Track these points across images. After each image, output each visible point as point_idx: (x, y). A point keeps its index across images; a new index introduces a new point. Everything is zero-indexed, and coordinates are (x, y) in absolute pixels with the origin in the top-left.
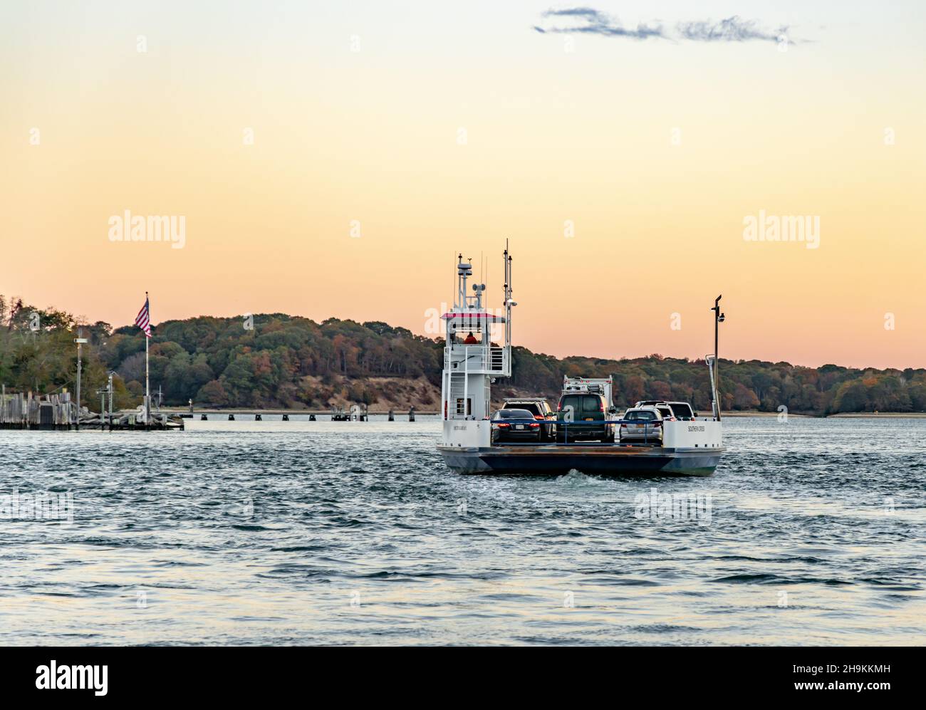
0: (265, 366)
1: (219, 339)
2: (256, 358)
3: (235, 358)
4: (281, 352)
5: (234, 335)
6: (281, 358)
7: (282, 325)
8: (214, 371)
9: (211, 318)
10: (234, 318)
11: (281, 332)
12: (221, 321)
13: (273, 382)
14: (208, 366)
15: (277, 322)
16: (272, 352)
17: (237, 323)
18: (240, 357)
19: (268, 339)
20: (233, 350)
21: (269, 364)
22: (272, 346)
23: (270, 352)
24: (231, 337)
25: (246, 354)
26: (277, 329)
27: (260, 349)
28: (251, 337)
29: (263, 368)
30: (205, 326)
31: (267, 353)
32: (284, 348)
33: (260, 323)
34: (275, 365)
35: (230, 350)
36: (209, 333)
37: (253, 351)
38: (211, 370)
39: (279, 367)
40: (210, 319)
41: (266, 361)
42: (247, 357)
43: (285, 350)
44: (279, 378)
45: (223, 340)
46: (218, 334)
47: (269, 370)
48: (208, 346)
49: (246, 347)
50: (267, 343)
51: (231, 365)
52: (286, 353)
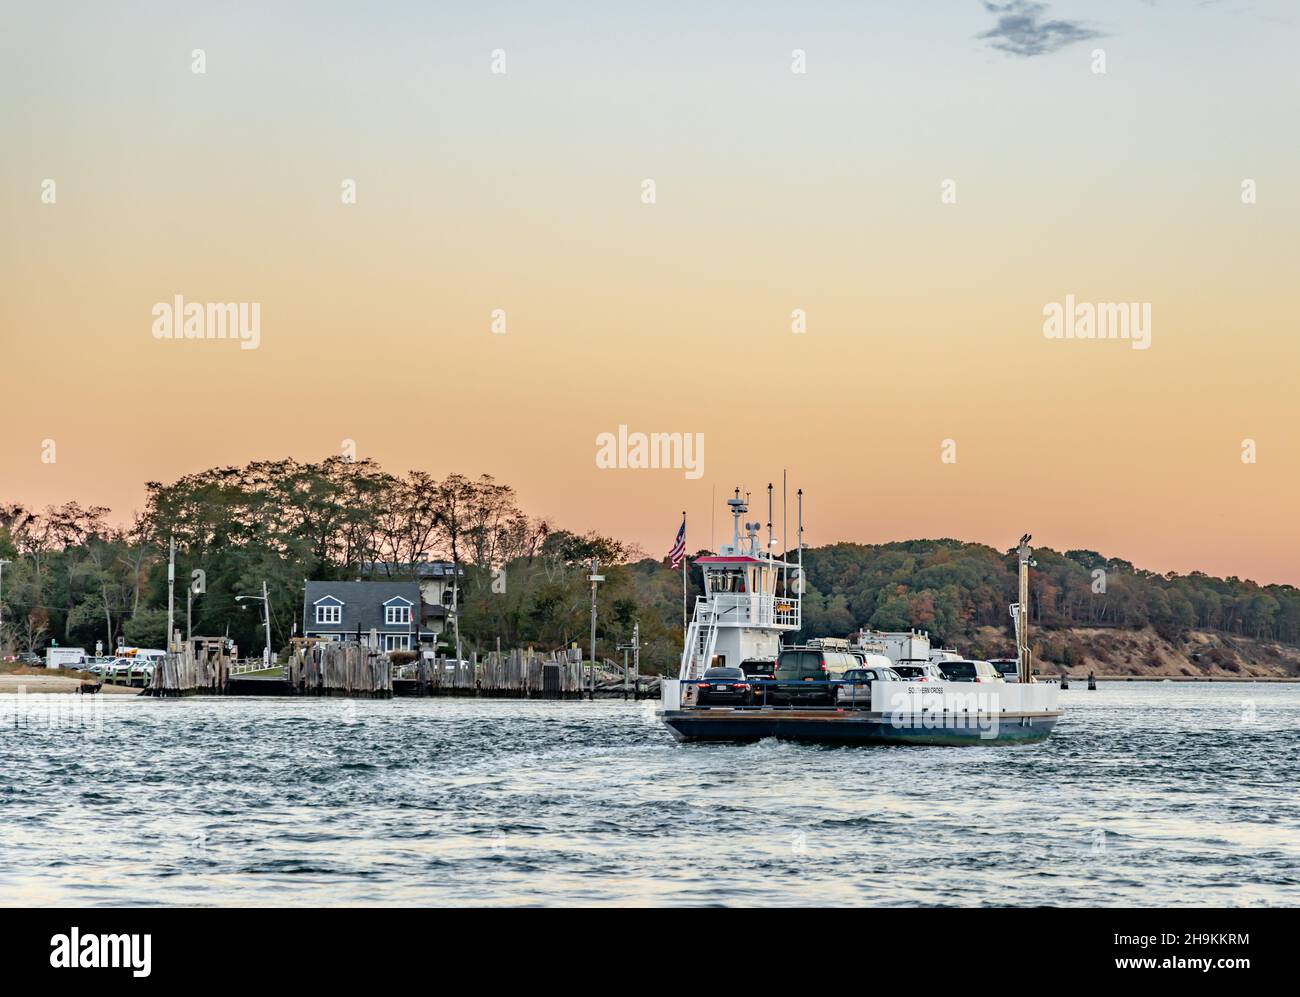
0: (927, 612)
1: (864, 574)
2: (914, 601)
3: (884, 601)
4: (949, 593)
5: (884, 568)
6: (948, 601)
7: (951, 555)
8: (857, 619)
9: (854, 545)
10: (885, 546)
11: (950, 565)
12: (867, 550)
13: (938, 636)
14: (848, 612)
15: (944, 550)
16: (937, 592)
17: (890, 552)
18: (892, 600)
19: (931, 574)
20: (883, 590)
21: (933, 610)
22: (937, 584)
23: (933, 593)
24: (880, 573)
25: (901, 596)
26: (945, 561)
27: (920, 588)
28: (908, 572)
29: (923, 615)
30: (844, 556)
31: (930, 594)
32: (954, 586)
33: (922, 552)
34: (941, 612)
35: (880, 589)
36: (851, 566)
37: (910, 591)
38: (852, 618)
39: (947, 613)
40: (852, 548)
41: (928, 604)
42: (901, 600)
43: (954, 590)
44: (946, 629)
45: (869, 576)
46: (863, 568)
47: (932, 618)
48: (849, 584)
49: (901, 586)
50: (930, 580)
51: (878, 611)
52: (955, 595)
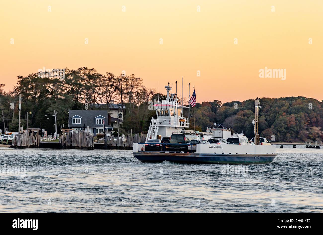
0: (293, 122)
1: (271, 108)
2: (289, 118)
3: (278, 118)
4: (301, 115)
5: (279, 107)
6: (301, 118)
7: (302, 102)
8: (269, 124)
9: (268, 98)
10: (279, 98)
11: (301, 105)
12: (272, 100)
13: (297, 130)
14: (265, 122)
15: (299, 101)
16: (296, 115)
17: (280, 101)
18: (281, 118)
19: (295, 109)
20: (278, 114)
21: (295, 121)
22: (296, 112)
23: (295, 115)
24: (277, 108)
25: (284, 116)
26: (299, 104)
27: (291, 114)
28: (287, 108)
29: (292, 123)
30: (265, 102)
31: (294, 115)
32: (303, 113)
33: (291, 101)
34: (298, 122)
35: (277, 114)
36: (267, 106)
37: (287, 114)
38: (267, 124)
39: (300, 122)
40: (267, 99)
41: (293, 119)
42: (284, 117)
43: (302, 114)
44: (300, 128)
45: (273, 109)
46: (271, 106)
47: (295, 124)
48: (266, 112)
49: (284, 113)
50: (294, 110)
51: (276, 121)
52: (303, 116)
